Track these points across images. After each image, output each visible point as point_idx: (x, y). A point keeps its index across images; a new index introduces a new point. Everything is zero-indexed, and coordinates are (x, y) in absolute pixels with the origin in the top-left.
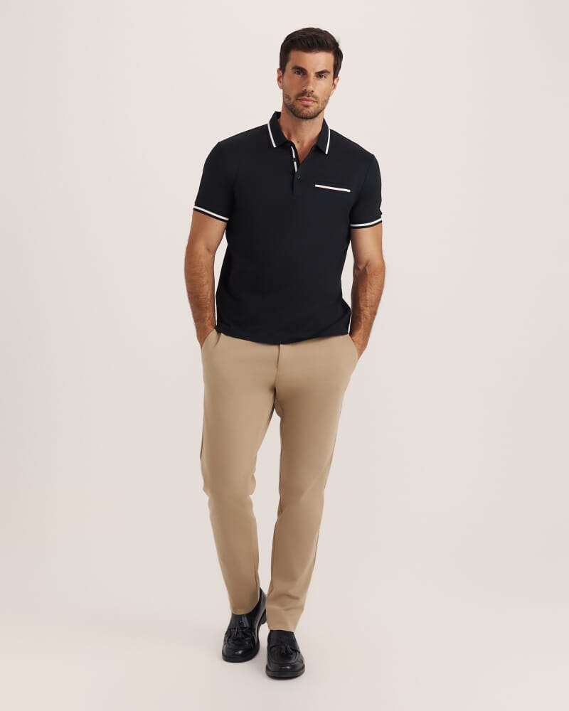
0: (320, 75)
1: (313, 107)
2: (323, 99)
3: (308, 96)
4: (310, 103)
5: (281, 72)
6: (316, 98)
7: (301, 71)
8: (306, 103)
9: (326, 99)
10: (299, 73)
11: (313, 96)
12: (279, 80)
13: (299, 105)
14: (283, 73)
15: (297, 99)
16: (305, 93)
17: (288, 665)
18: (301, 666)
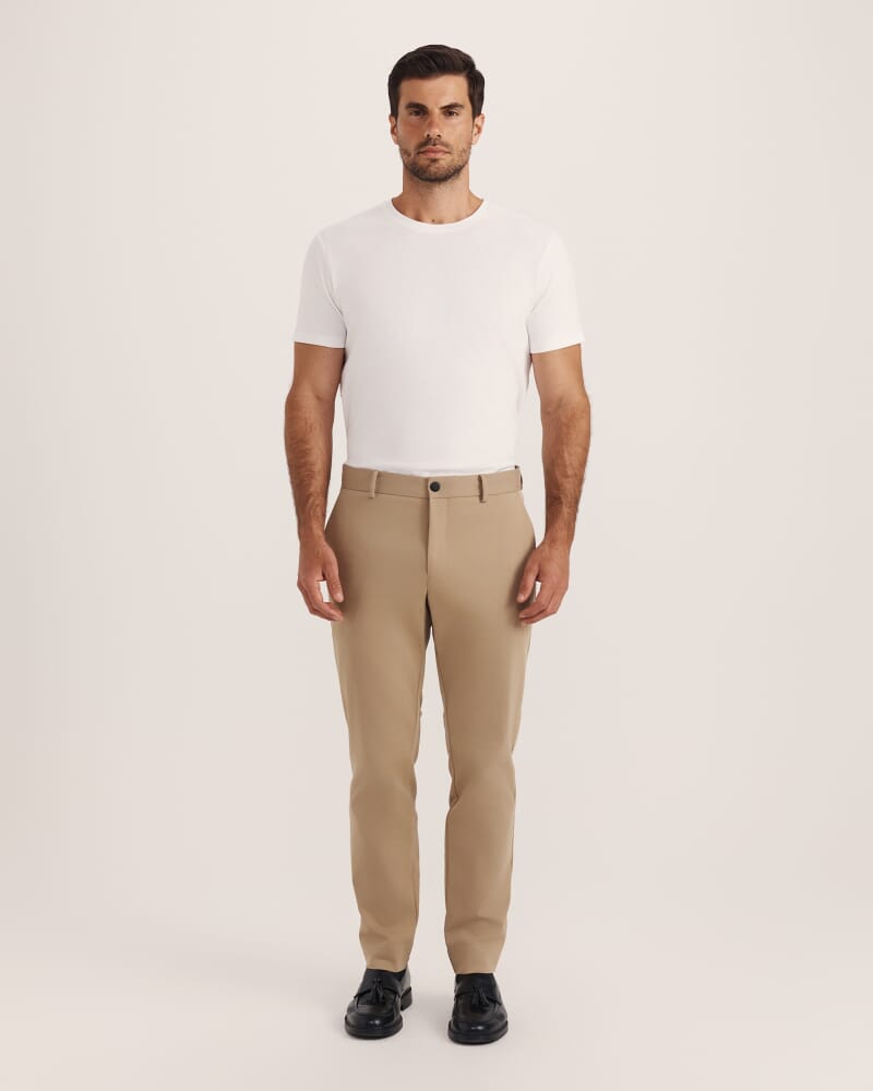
0: (449, 111)
1: (445, 161)
2: (460, 149)
3: (435, 145)
4: (439, 156)
5: (393, 119)
6: (447, 145)
7: (420, 110)
8: (432, 155)
9: (465, 147)
10: (417, 113)
11: (443, 144)
12: (393, 132)
13: (423, 160)
14: (396, 119)
15: (419, 153)
16: (428, 140)
17: (480, 1024)
18: (501, 1024)
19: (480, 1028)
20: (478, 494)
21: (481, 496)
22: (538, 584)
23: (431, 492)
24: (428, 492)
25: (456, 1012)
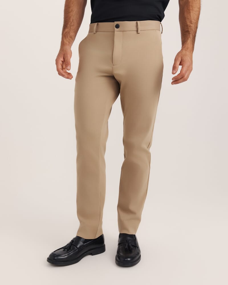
17: (129, 258)
18: (138, 257)
19: (129, 259)
20: (136, 30)
21: (137, 31)
22: (180, 67)
23: (116, 29)
24: (114, 28)
25: (118, 252)
